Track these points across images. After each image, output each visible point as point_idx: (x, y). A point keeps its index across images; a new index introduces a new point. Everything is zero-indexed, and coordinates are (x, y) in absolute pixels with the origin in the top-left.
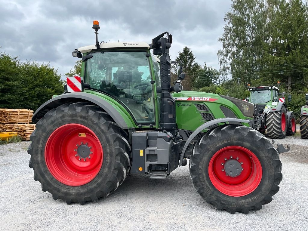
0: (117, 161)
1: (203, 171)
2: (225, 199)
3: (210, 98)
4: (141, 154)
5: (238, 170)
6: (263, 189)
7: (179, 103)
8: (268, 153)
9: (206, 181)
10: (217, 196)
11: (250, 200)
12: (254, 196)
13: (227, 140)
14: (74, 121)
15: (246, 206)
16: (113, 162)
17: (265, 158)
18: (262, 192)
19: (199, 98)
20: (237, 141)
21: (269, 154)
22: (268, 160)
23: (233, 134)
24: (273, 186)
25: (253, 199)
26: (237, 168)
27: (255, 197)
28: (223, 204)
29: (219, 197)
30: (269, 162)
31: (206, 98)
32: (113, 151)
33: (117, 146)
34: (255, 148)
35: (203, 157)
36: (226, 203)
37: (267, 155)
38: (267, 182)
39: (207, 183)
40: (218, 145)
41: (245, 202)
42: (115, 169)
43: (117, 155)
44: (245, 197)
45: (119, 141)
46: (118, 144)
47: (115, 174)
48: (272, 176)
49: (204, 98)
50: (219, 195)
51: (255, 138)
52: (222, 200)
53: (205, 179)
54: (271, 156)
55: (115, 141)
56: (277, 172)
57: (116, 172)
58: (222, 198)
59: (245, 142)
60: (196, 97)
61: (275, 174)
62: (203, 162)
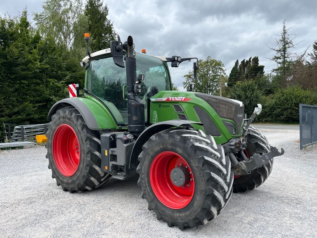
0: (88, 159)
1: (145, 176)
2: (162, 209)
3: (185, 97)
4: (106, 154)
5: (181, 179)
6: (195, 205)
7: (160, 104)
8: (198, 162)
9: (147, 187)
10: (156, 205)
11: (183, 215)
12: (187, 211)
13: (163, 145)
14: (65, 122)
15: (179, 220)
16: (85, 159)
17: (195, 169)
18: (194, 208)
19: (176, 98)
20: (171, 146)
21: (199, 164)
22: (199, 171)
23: (167, 138)
24: (204, 202)
25: (185, 214)
26: (181, 177)
27: (188, 213)
28: (161, 214)
29: (158, 206)
30: (200, 174)
31: (181, 98)
32: (85, 150)
33: (88, 145)
34: (186, 156)
35: (144, 161)
36: (163, 214)
37: (197, 165)
38: (199, 197)
39: (149, 190)
40: (155, 150)
41: (179, 216)
42: (87, 165)
43: (87, 153)
44: (179, 211)
45: (89, 140)
46: (89, 143)
47: (87, 169)
48: (202, 190)
49: (179, 98)
50: (158, 204)
51: (187, 144)
52: (160, 210)
53: (147, 185)
54: (202, 167)
55: (86, 141)
56: (208, 187)
57: (88, 168)
58: (160, 207)
59: (177, 147)
60: (173, 97)
61: (206, 189)
62: (145, 166)
